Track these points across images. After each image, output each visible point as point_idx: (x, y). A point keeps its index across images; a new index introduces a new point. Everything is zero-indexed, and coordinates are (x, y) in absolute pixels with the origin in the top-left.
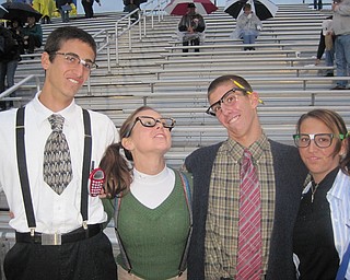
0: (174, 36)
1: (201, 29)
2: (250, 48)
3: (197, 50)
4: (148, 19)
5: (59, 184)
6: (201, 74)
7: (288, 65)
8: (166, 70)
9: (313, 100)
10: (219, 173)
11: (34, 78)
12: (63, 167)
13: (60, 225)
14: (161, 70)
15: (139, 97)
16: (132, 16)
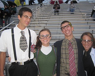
0: (52, 10)
1: (59, 8)
2: (73, 13)
3: (58, 14)
4: (45, 5)
5: (24, 49)
6: (59, 21)
7: (83, 18)
8: (50, 19)
9: (90, 27)
10: (63, 47)
11: (15, 22)
12: (25, 45)
13: (23, 60)
14: (49, 19)
15: (43, 27)
16: (40, 5)
